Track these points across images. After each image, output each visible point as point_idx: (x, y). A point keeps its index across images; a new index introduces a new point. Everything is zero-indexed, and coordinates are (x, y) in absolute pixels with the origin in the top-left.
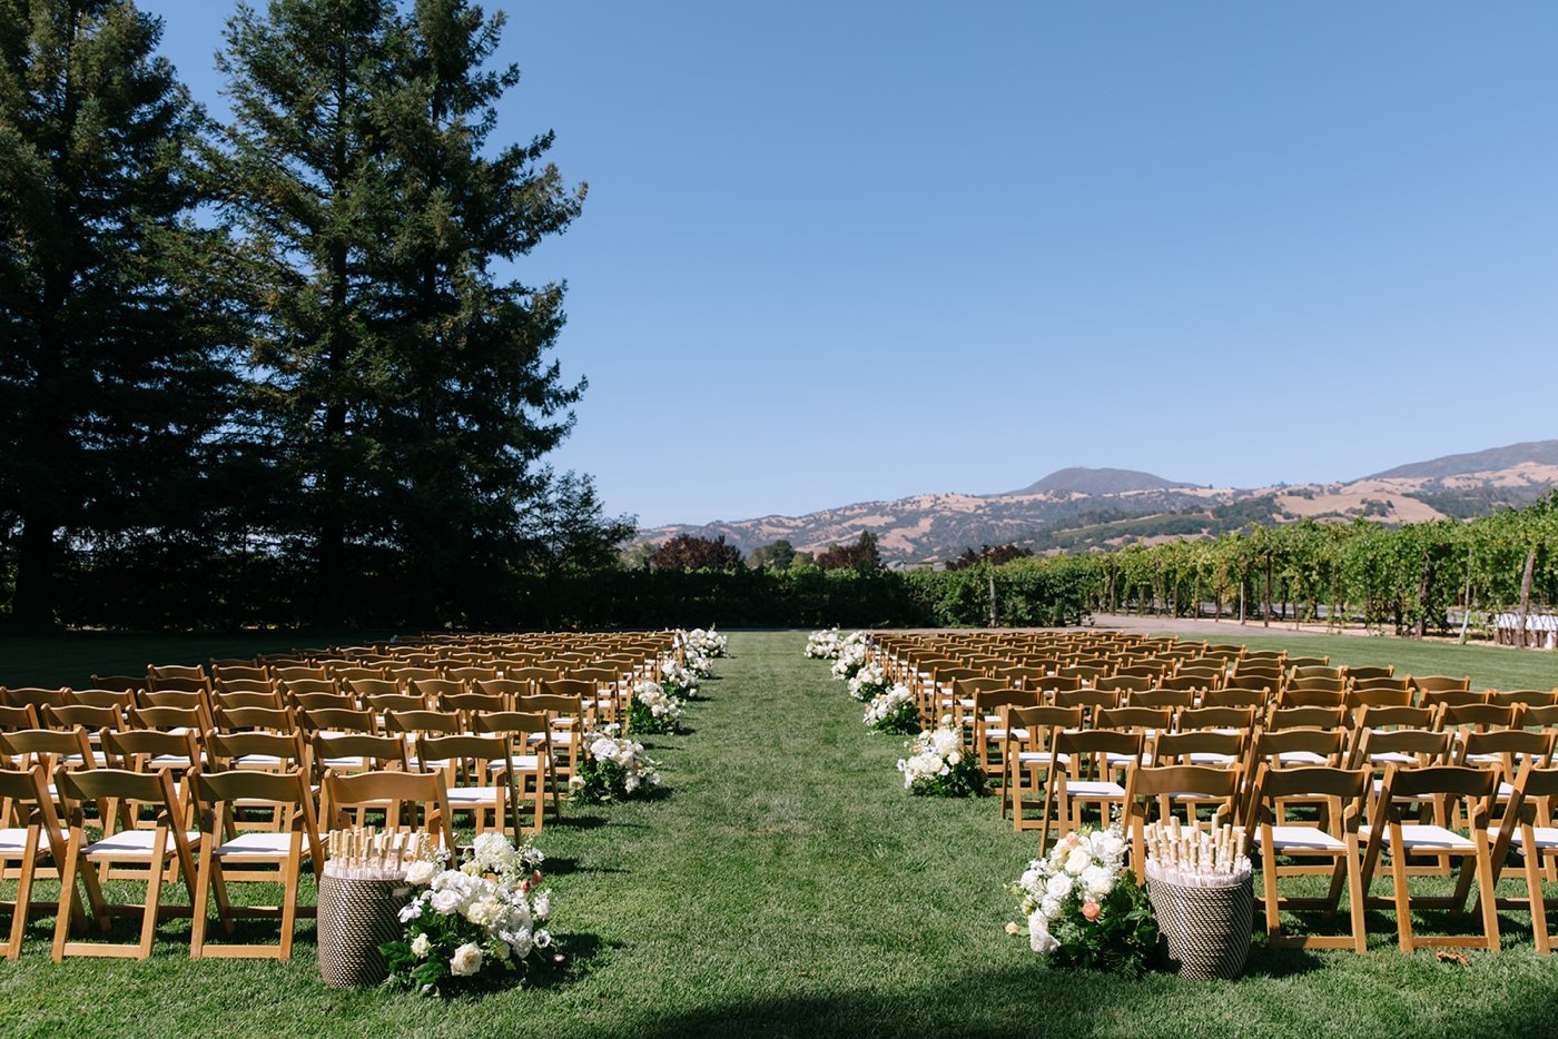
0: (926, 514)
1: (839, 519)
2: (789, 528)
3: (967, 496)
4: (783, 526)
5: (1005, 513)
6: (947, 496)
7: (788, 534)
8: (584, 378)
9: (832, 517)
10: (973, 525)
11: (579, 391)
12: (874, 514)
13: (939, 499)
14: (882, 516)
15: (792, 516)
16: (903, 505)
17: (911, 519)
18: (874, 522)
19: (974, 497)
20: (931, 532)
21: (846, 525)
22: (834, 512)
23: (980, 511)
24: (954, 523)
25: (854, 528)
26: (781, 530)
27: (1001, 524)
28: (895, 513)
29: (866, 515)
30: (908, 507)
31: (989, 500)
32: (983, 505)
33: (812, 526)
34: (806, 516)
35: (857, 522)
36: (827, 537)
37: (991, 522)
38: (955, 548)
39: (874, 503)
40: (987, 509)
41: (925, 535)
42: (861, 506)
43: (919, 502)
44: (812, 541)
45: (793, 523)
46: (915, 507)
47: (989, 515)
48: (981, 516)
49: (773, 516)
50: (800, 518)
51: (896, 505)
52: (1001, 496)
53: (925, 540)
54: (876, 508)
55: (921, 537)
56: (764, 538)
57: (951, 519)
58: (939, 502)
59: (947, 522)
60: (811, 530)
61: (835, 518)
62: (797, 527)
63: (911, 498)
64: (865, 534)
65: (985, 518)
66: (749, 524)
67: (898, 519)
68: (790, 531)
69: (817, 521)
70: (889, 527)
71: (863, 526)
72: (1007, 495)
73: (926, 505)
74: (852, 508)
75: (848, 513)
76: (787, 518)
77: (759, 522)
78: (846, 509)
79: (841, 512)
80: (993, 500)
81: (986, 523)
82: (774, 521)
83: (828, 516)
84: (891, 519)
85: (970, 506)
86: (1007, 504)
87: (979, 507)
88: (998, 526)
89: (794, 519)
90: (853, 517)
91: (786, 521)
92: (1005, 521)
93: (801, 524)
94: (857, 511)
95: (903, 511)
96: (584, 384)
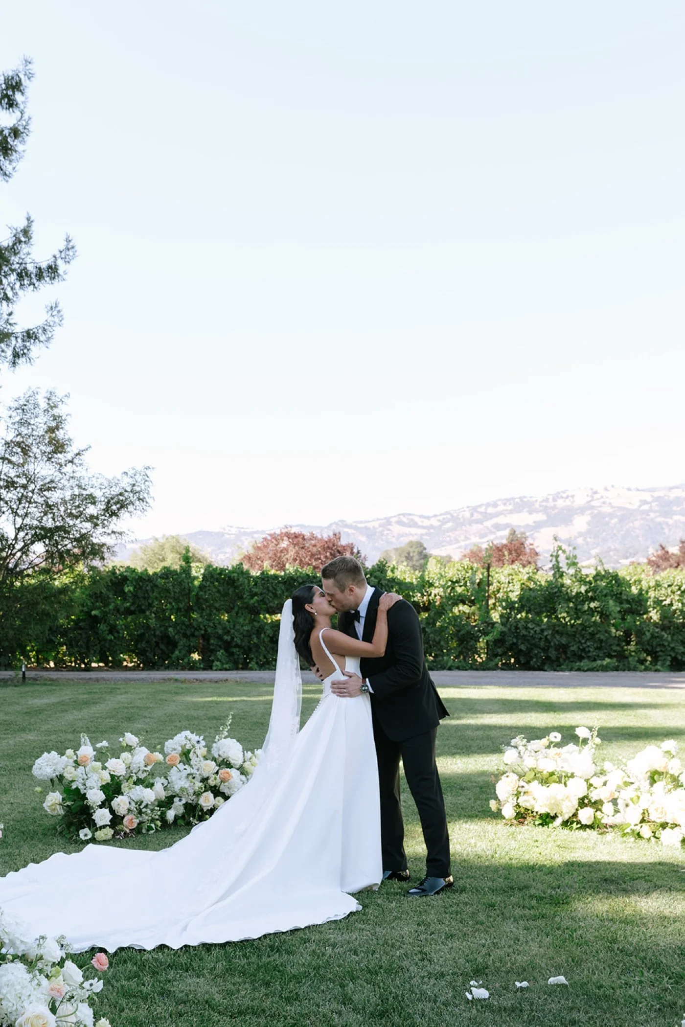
0: (582, 510)
1: (480, 516)
2: (423, 527)
3: (629, 489)
4: (414, 525)
5: (675, 508)
6: (606, 489)
7: (422, 535)
8: (68, 241)
9: (472, 515)
10: (637, 524)
11: (60, 262)
12: (520, 511)
13: (596, 493)
14: (531, 512)
15: (426, 514)
16: (554, 500)
17: (565, 517)
18: (521, 520)
19: (638, 490)
20: (589, 532)
21: (489, 523)
22: (474, 509)
23: (646, 507)
24: (615, 520)
25: (498, 527)
26: (413, 530)
27: (671, 522)
28: (545, 510)
29: (511, 512)
30: (560, 503)
31: (656, 494)
32: (649, 499)
33: (449, 525)
34: (441, 514)
35: (502, 520)
36: (467, 538)
37: (659, 519)
38: (616, 550)
39: (520, 498)
40: (654, 504)
41: (580, 534)
42: (506, 501)
43: (573, 496)
44: (450, 543)
45: (427, 523)
46: (568, 502)
47: (655, 512)
48: (647, 513)
49: (404, 515)
50: (435, 516)
51: (547, 500)
52: (671, 489)
53: (580, 541)
54: (522, 505)
55: (576, 538)
56: (394, 540)
57: (611, 516)
58: (596, 496)
59: (607, 519)
60: (448, 530)
61: (476, 516)
62: (432, 527)
63: (564, 492)
64: (513, 533)
65: (652, 515)
66: (376, 524)
67: (548, 516)
68: (424, 531)
69: (456, 520)
70: (538, 526)
71: (507, 526)
72: (677, 487)
73: (581, 500)
74: (495, 505)
75: (491, 510)
76: (421, 516)
77: (388, 521)
78: (488, 505)
79: (482, 509)
80: (661, 494)
81: (652, 519)
82: (405, 520)
83: (467, 515)
84: (541, 517)
85: (633, 501)
86: (678, 498)
87: (644, 502)
88: (667, 524)
89: (428, 518)
90: (497, 515)
91: (417, 519)
92: (676, 517)
93: (434, 522)
94: (501, 508)
95: (554, 507)
96: (68, 251)
